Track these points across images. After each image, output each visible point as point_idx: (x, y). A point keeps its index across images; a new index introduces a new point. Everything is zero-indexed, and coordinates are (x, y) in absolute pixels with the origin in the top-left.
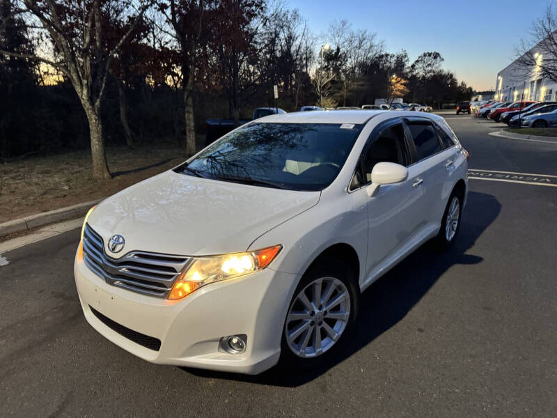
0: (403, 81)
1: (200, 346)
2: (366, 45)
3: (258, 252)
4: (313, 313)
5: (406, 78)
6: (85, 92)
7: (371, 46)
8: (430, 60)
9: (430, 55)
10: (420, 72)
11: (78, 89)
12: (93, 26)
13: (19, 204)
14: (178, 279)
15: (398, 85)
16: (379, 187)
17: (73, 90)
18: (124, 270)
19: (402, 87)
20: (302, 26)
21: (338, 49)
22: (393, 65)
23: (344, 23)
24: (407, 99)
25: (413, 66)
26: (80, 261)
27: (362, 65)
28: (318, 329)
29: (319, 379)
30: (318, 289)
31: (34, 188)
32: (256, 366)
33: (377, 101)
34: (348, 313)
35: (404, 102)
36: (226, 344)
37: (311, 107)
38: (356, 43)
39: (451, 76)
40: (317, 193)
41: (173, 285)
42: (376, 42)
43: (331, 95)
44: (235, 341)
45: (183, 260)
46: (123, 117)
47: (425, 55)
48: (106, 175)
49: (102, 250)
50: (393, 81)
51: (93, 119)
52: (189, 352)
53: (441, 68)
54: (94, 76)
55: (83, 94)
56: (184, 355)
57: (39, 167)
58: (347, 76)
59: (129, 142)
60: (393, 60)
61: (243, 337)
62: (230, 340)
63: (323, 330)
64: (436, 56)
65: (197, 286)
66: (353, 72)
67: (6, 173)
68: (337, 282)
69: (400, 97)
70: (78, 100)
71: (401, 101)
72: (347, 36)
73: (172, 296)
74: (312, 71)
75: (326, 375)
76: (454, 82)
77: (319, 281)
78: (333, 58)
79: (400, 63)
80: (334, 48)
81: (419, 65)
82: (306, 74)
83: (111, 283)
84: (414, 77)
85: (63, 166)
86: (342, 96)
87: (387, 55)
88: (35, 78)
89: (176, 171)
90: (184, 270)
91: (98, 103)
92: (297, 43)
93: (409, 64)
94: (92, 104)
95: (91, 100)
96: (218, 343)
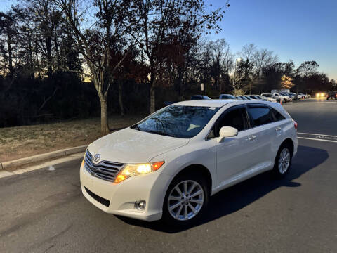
0: (290, 79)
1: (126, 205)
2: (267, 58)
3: (154, 164)
4: (183, 198)
5: (292, 77)
6: (100, 88)
7: (270, 58)
8: (310, 66)
9: (309, 63)
10: (302, 73)
11: (97, 87)
12: (106, 56)
13: (63, 143)
14: (119, 173)
15: (287, 81)
16: (224, 138)
17: (95, 87)
18: (98, 169)
19: (289, 83)
20: (227, 48)
21: (248, 61)
22: (284, 70)
23: (252, 46)
24: (293, 90)
25: (298, 70)
26: (83, 166)
27: (264, 70)
28: (186, 206)
29: (184, 232)
30: (186, 186)
31: (71, 136)
32: (150, 217)
33: (272, 91)
34: (203, 201)
35: (291, 91)
36: (137, 205)
37: (228, 95)
38: (260, 57)
39: (324, 75)
40: (188, 140)
41: (116, 176)
42: (273, 56)
43: (241, 87)
44: (141, 204)
45: (121, 165)
46: (120, 100)
47: (306, 63)
48: (107, 130)
49: (91, 161)
50: (284, 79)
51: (103, 101)
52: (121, 208)
53: (317, 71)
54: (105, 80)
55: (99, 89)
56: (119, 209)
57: (75, 125)
58: (254, 76)
59: (122, 114)
60: (284, 66)
61: (144, 202)
62: (139, 204)
63: (189, 208)
64: (314, 63)
65: (127, 177)
66: (258, 74)
67: (60, 127)
68: (196, 183)
69: (288, 88)
70: (96, 92)
71: (288, 91)
72: (254, 53)
73: (116, 181)
74: (231, 73)
75: (188, 231)
76: (326, 79)
77: (186, 182)
78: (244, 66)
79: (289, 67)
80: (245, 60)
81: (303, 69)
82: (227, 76)
83: (93, 175)
84: (298, 77)
85: (87, 125)
86: (248, 88)
87: (280, 63)
88: (80, 79)
89: (131, 128)
90: (122, 170)
91: (106, 94)
92: (222, 57)
93: (295, 69)
94: (103, 94)
95: (103, 92)
96: (133, 205)
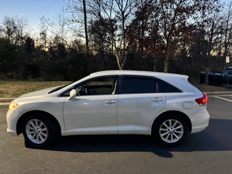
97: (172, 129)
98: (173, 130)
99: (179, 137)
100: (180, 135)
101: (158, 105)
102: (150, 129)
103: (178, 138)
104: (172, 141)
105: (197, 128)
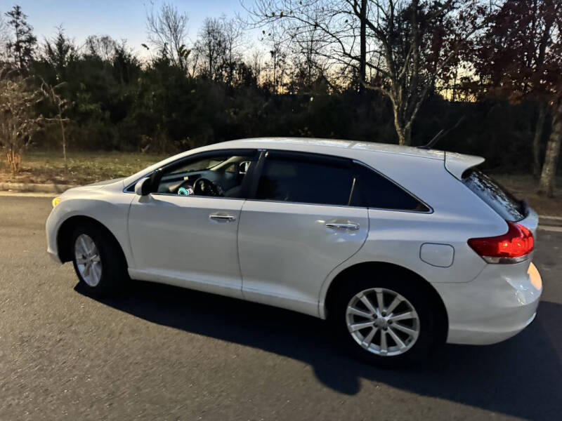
97: (384, 315)
98: (387, 318)
99: (406, 345)
100: (410, 341)
101: (341, 240)
102: (322, 304)
103: (402, 347)
104: (382, 351)
105: (469, 331)
